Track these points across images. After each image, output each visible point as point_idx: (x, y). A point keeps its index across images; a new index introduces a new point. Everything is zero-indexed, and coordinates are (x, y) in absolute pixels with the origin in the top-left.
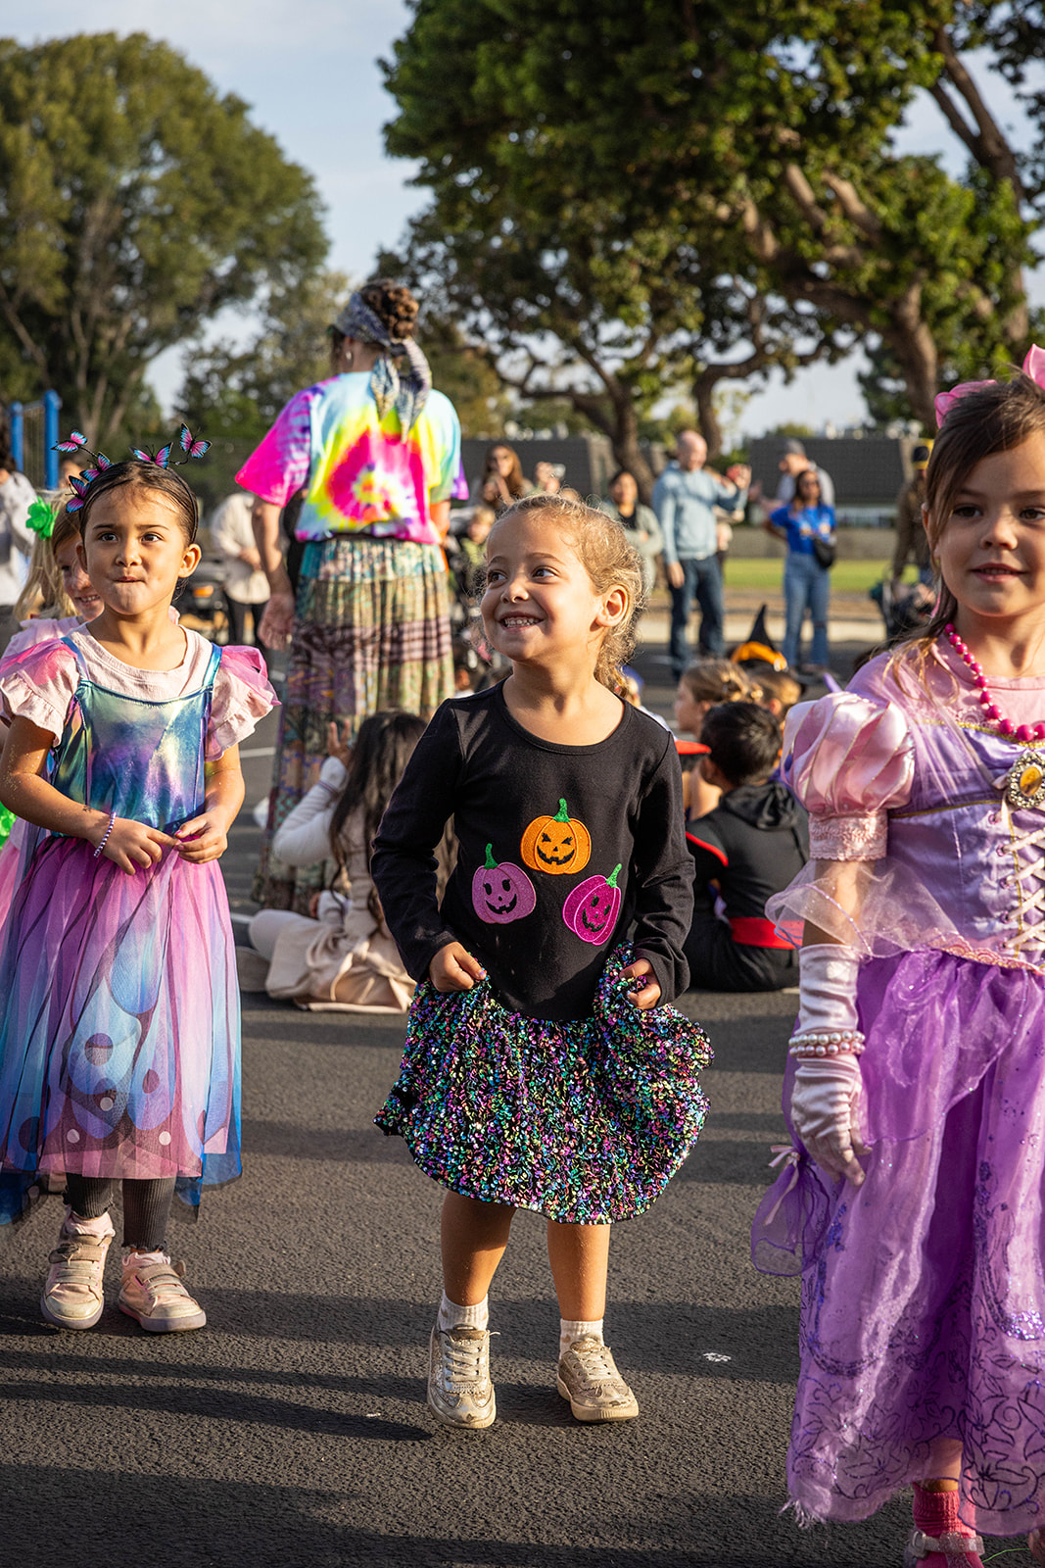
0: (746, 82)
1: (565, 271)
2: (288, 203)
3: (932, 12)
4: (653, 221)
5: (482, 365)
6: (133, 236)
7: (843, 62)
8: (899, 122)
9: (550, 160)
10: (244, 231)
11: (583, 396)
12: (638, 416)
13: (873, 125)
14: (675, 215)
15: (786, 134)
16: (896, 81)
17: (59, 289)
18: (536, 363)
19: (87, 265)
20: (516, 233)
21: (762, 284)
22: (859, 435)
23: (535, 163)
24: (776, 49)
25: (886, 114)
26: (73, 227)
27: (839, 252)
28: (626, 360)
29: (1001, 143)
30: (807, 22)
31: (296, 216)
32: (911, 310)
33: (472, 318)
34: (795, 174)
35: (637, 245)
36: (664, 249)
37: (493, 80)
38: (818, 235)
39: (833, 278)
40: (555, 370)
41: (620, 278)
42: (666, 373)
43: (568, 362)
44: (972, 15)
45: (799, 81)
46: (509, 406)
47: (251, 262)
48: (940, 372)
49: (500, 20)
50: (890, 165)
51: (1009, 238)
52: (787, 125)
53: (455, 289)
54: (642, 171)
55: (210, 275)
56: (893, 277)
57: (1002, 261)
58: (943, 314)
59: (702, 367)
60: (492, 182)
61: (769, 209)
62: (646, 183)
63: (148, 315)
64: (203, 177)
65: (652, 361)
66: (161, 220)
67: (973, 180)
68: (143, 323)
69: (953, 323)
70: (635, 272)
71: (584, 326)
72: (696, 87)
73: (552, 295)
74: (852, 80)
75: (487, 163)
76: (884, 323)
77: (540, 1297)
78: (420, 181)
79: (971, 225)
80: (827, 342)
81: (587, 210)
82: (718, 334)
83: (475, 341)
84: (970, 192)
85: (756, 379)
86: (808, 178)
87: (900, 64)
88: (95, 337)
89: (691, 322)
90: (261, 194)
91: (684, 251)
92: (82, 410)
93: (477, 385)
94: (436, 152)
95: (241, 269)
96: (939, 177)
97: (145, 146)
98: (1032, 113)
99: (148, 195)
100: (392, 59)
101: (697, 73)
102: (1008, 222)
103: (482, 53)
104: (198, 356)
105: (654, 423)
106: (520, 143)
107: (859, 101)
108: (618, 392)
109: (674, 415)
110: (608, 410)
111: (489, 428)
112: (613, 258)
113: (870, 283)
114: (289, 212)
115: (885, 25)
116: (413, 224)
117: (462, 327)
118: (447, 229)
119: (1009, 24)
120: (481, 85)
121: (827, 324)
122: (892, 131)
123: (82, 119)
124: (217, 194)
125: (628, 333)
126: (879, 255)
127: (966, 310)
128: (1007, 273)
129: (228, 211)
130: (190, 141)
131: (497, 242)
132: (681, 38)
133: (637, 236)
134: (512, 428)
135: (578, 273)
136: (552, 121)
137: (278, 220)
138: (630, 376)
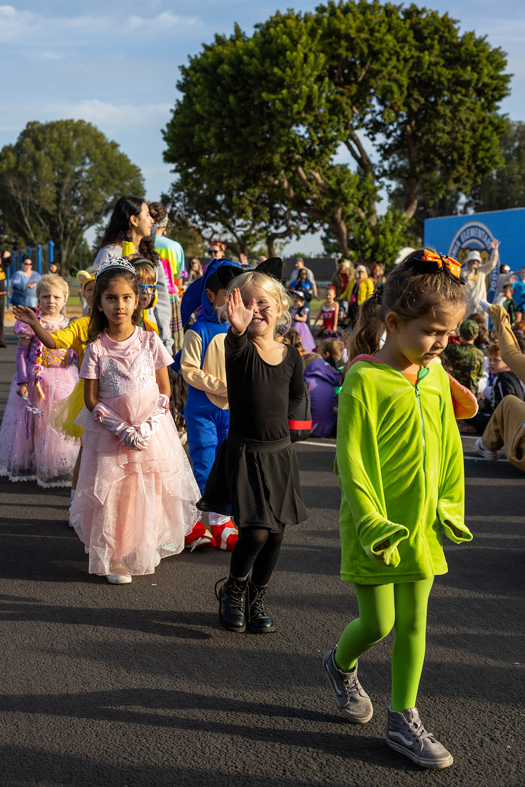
0: (284, 139)
1: (224, 202)
2: (131, 178)
3: (345, 117)
4: (253, 185)
5: (196, 233)
6: (79, 189)
7: (317, 133)
8: (335, 153)
9: (219, 164)
10: (117, 186)
11: (230, 243)
12: (248, 250)
13: (326, 154)
14: (261, 183)
15: (297, 157)
16: (334, 139)
17: (54, 206)
18: (214, 232)
19: (64, 198)
20: (207, 189)
21: (289, 207)
22: (322, 257)
23: (214, 165)
24: (294, 128)
25: (331, 150)
26: (59, 185)
27: (315, 196)
28: (245, 232)
29: (368, 160)
30: (305, 119)
31: (134, 182)
32: (339, 216)
33: (193, 217)
34: (300, 170)
35: (248, 193)
36: (257, 195)
37: (200, 137)
38: (308, 190)
39: (313, 205)
40: (221, 235)
41: (242, 204)
42: (258, 236)
43: (225, 232)
44: (359, 118)
45: (302, 139)
46: (206, 246)
48: (348, 236)
49: (202, 117)
50: (332, 167)
51: (371, 192)
52: (298, 153)
53: (187, 207)
54: (250, 168)
55: (105, 202)
56: (332, 204)
57: (368, 200)
58: (349, 217)
59: (270, 234)
60: (199, 172)
61: (292, 181)
62: (251, 172)
63: (84, 215)
64: (104, 170)
65: (253, 232)
66: (89, 183)
67: (359, 173)
68: (82, 218)
69: (352, 220)
70: (247, 202)
71: (230, 220)
72: (268, 140)
73: (220, 210)
74: (319, 138)
75: (198, 165)
76: (330, 220)
78: (175, 171)
79: (358, 188)
80: (311, 226)
81: (232, 181)
82: (275, 224)
83: (194, 225)
84: (358, 177)
85: (287, 238)
86: (305, 172)
87: (335, 134)
88: (67, 222)
89: (266, 219)
90: (122, 175)
91: (263, 195)
92: (62, 247)
93: (195, 239)
94: (181, 161)
96: (348, 172)
97: (83, 158)
98: (378, 151)
99: (84, 174)
100: (166, 130)
101: (268, 136)
102: (370, 187)
103: (197, 127)
105: (254, 253)
106: (209, 158)
107: (321, 146)
108: (242, 242)
109: (261, 250)
110: (238, 247)
113: (325, 206)
114: (132, 181)
115: (330, 121)
116: (173, 185)
117: (190, 220)
118: (185, 187)
119: (371, 121)
120: (196, 139)
121: (311, 221)
122: (332, 156)
123: (62, 148)
124: (108, 174)
125: (245, 223)
126: (328, 197)
127: (356, 216)
128: (370, 204)
129: (111, 180)
130: (99, 157)
131: (201, 192)
132: (262, 124)
133: (248, 190)
134: (206, 254)
135: (228, 202)
136: (220, 151)
137: (128, 184)
138: (246, 237)
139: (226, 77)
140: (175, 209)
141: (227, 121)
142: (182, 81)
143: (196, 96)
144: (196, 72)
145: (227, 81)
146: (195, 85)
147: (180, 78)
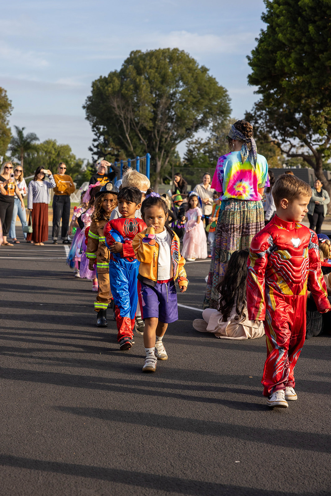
1: (301, 119)
2: (219, 98)
4: (329, 104)
5: (276, 146)
6: (173, 108)
9: (298, 86)
11: (307, 156)
12: (323, 162)
17: (151, 124)
18: (293, 146)
19: (160, 116)
20: (287, 107)
23: (293, 87)
26: (156, 106)
28: (320, 146)
31: (222, 102)
33: (273, 133)
35: (324, 111)
37: (281, 62)
40: (297, 148)
41: (318, 121)
43: (302, 146)
46: (284, 159)
47: (208, 115)
49: (284, 44)
53: (268, 124)
54: (326, 89)
55: (196, 119)
60: (280, 93)
62: (327, 93)
63: (177, 131)
64: (195, 92)
65: (328, 146)
66: (181, 103)
68: (175, 133)
70: (323, 119)
71: (307, 135)
73: (298, 126)
75: (279, 87)
77: (289, 429)
78: (259, 92)
81: (309, 101)
83: (274, 139)
88: (162, 137)
90: (211, 96)
92: (157, 159)
93: (274, 152)
94: (264, 83)
95: (205, 117)
97: (178, 81)
99: (178, 96)
100: (251, 56)
103: (279, 54)
104: (192, 143)
105: (328, 165)
106: (289, 81)
108: (317, 155)
110: (314, 160)
111: (277, 165)
112: (316, 115)
114: (219, 101)
116: (256, 104)
117: (270, 135)
118: (267, 106)
120: (278, 63)
123: (159, 73)
124: (198, 95)
125: (321, 138)
129: (202, 100)
130: (191, 81)
131: (281, 110)
133: (324, 109)
134: (284, 166)
135: (306, 120)
136: (298, 74)
137: (216, 103)
138: (321, 150)
139: (306, 9)
140: (257, 125)
141: (306, 48)
142: (266, 13)
143: (279, 26)
144: (279, 5)
145: (307, 13)
146: (278, 16)
147: (265, 10)
